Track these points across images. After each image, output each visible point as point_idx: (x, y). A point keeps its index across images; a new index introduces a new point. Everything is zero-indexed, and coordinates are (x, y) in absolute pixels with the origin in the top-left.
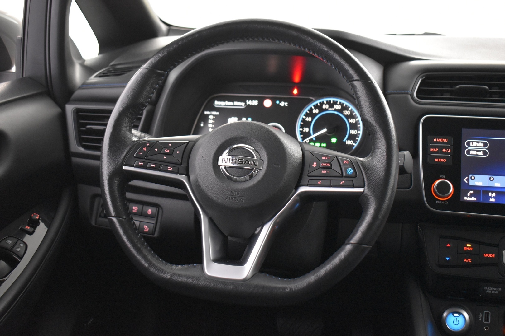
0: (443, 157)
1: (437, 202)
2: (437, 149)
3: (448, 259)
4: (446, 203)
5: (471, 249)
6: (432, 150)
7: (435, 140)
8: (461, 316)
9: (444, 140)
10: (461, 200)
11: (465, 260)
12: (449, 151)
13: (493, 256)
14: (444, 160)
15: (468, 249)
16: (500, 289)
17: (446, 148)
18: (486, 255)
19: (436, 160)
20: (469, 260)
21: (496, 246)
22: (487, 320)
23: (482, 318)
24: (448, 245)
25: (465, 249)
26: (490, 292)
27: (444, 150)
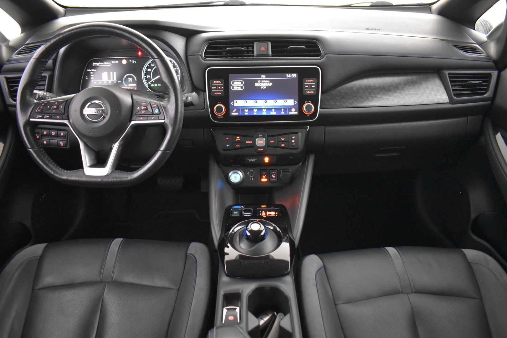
0: (219, 92)
1: (217, 117)
2: (216, 87)
3: (228, 146)
4: (222, 117)
5: (240, 139)
6: (213, 88)
7: (214, 82)
8: (238, 174)
9: (220, 82)
10: (230, 115)
11: (237, 146)
12: (222, 88)
13: (251, 142)
14: (220, 93)
15: (238, 139)
16: (256, 159)
17: (221, 86)
18: (247, 142)
19: (215, 93)
20: (239, 146)
21: (252, 137)
22: (252, 175)
23: (249, 174)
24: (227, 139)
25: (236, 140)
26: (251, 161)
27: (219, 88)
